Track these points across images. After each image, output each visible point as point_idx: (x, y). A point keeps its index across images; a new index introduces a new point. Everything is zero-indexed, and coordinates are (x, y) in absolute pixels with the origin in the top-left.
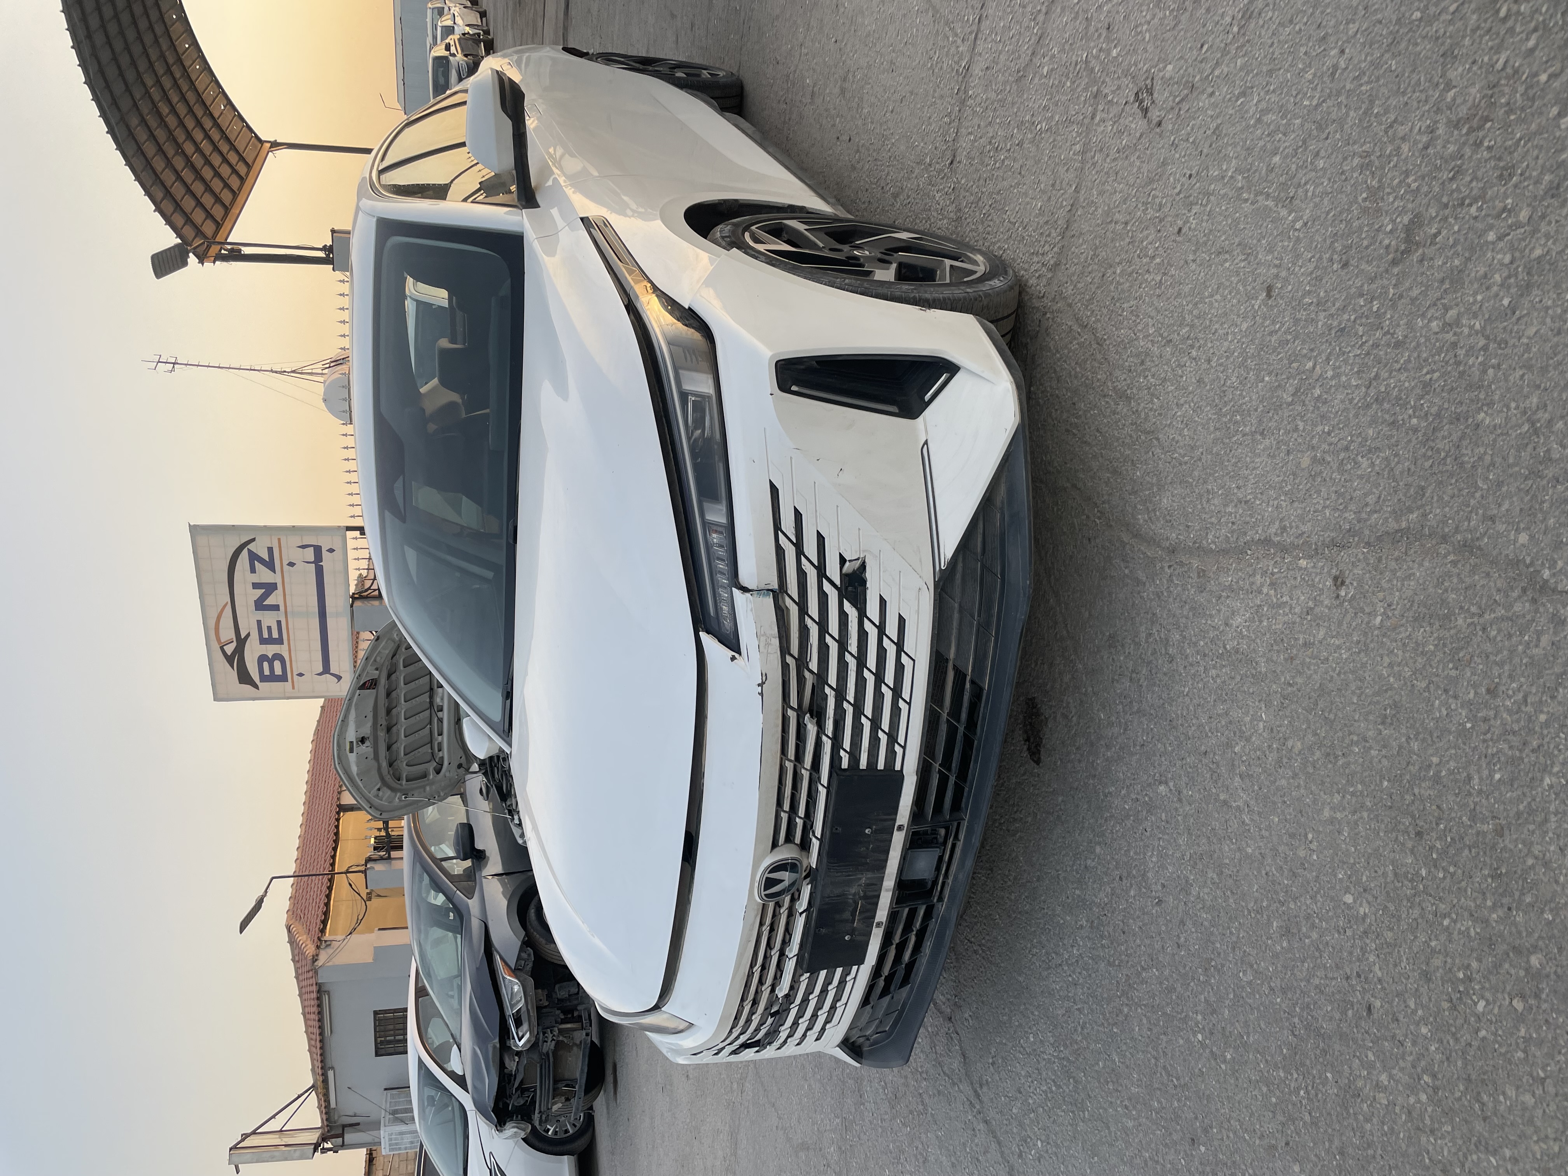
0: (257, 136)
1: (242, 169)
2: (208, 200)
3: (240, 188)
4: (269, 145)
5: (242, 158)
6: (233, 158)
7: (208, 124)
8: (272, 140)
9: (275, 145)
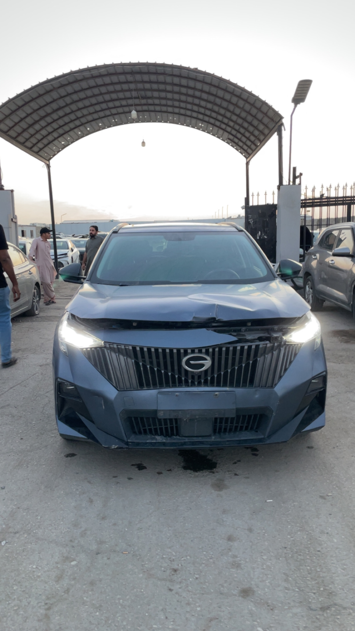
0: (51, 158)
1: (35, 149)
2: (18, 129)
3: (27, 147)
4: (48, 163)
5: (41, 149)
6: (40, 145)
7: (55, 135)
8: (51, 165)
9: (48, 167)
